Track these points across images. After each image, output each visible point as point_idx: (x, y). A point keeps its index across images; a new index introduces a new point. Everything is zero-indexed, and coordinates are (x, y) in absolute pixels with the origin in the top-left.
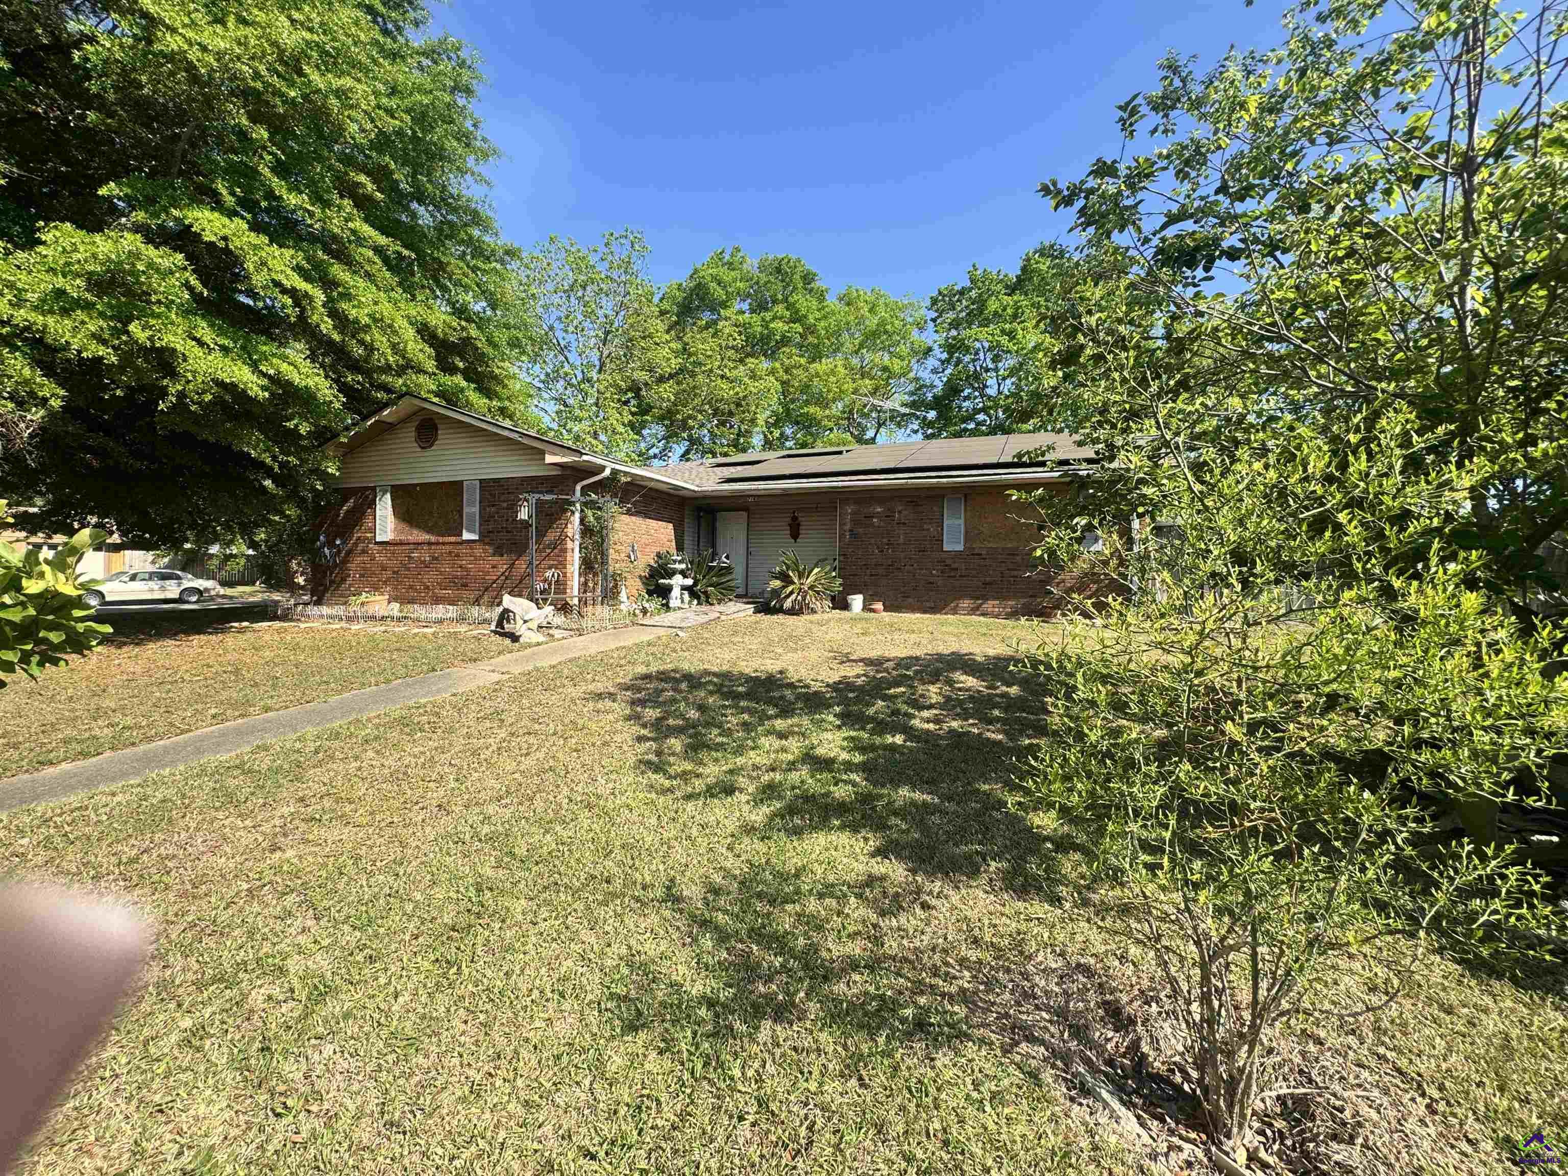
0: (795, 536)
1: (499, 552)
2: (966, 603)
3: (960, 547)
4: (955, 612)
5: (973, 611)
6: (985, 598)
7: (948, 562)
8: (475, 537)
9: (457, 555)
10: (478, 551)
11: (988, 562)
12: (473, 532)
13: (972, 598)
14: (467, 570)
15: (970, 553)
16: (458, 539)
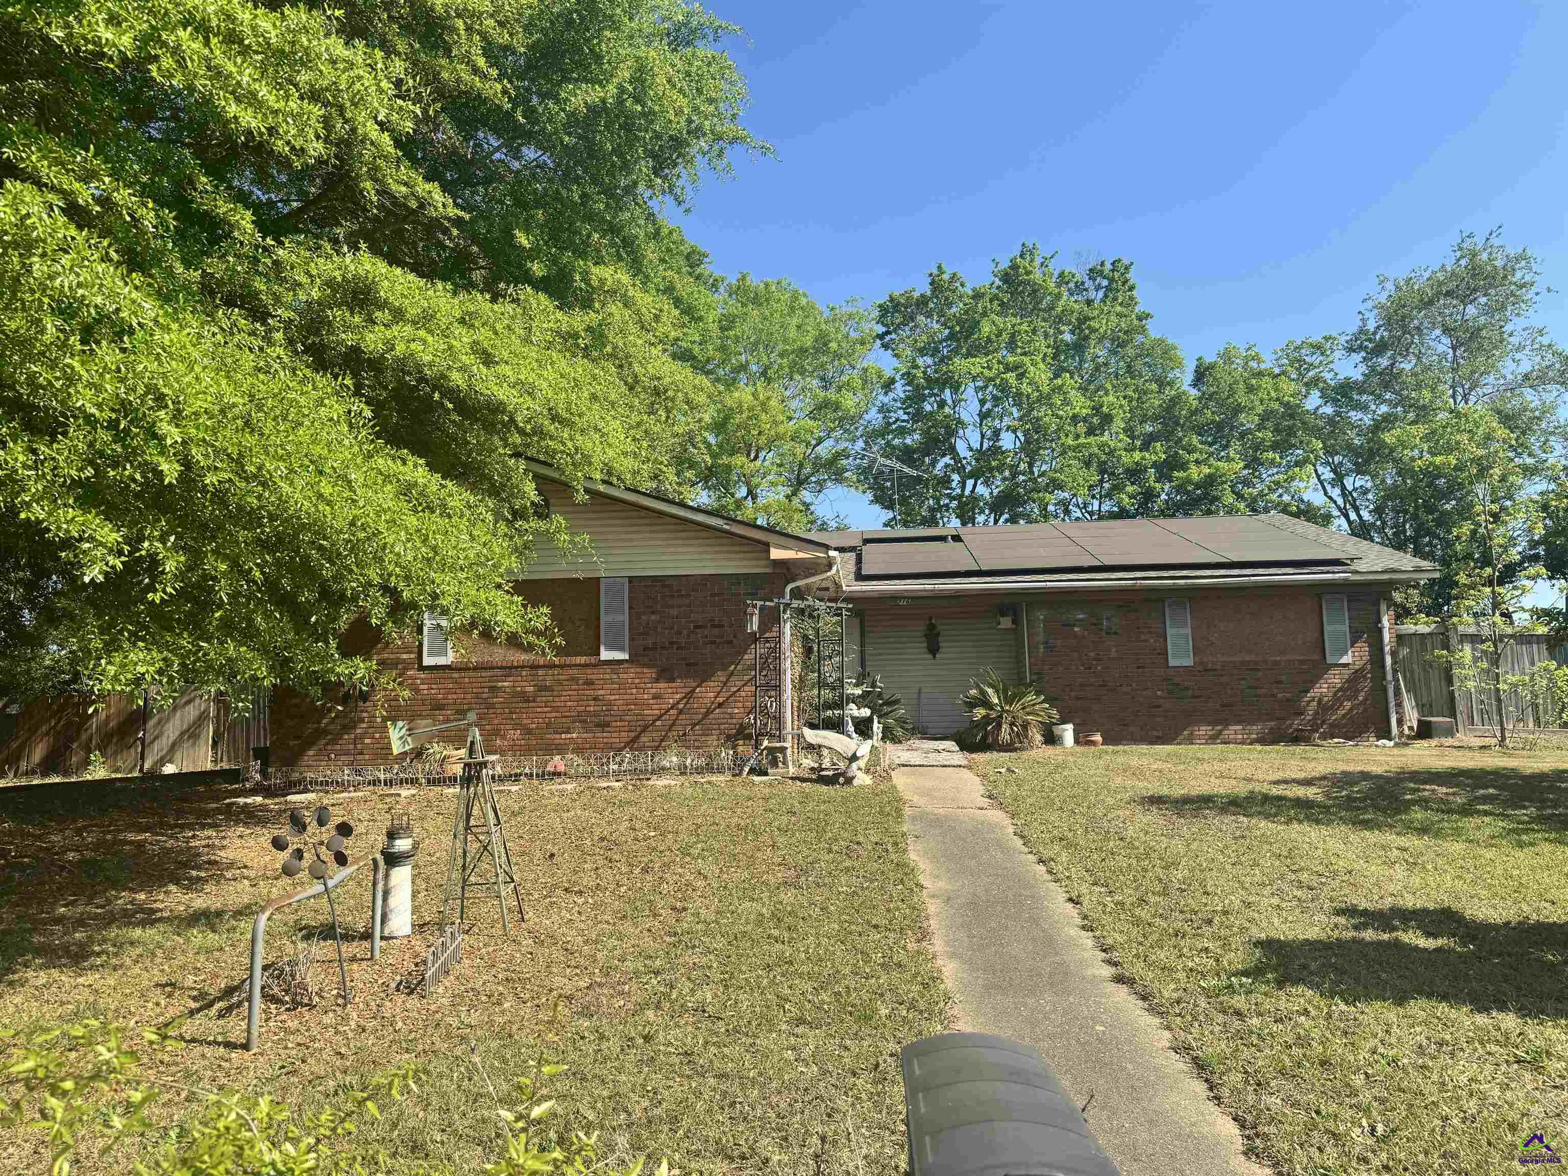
0: (933, 650)
1: (665, 674)
2: (1204, 730)
3: (1189, 662)
4: (1190, 741)
5: (1212, 739)
6: (1226, 723)
7: (1177, 680)
8: (623, 656)
9: (589, 683)
10: (630, 675)
11: (1225, 679)
12: (621, 649)
13: (1209, 724)
14: (610, 704)
15: (1202, 669)
16: (593, 660)
